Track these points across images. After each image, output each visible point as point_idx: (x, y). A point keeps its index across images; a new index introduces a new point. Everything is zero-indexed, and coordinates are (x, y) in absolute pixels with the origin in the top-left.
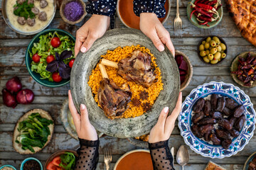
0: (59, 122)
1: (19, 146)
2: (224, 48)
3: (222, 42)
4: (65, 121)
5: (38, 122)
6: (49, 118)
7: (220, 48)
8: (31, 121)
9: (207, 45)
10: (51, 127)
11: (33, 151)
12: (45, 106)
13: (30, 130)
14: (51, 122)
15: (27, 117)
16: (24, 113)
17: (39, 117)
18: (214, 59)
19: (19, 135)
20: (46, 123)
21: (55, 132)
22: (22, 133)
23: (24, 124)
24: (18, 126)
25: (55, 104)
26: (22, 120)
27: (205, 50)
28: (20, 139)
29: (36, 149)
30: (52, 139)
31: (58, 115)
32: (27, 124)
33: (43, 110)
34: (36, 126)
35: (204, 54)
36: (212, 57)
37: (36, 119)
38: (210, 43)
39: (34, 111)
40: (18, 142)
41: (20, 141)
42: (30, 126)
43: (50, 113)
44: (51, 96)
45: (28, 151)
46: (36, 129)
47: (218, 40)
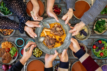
0: (91, 29)
2: (34, 54)
4: (89, 29)
5: (99, 30)
6: (95, 31)
9: (40, 54)
10: (95, 28)
12: (96, 35)
13: (102, 27)
15: (104, 32)
17: (99, 32)
18: (37, 49)
20: (97, 30)
21: (93, 25)
22: (105, 26)
24: (106, 28)
25: (93, 35)
26: (105, 31)
29: (100, 20)
30: (94, 23)
32: (103, 29)
34: (100, 28)
36: (38, 50)
37: (100, 31)
38: (39, 55)
39: (100, 34)
41: (106, 23)
43: (95, 33)
45: (103, 19)
47: (36, 56)
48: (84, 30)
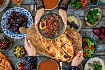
0: (83, 21)
1: (99, 11)
3: (16, 55)
4: (80, 21)
5: (91, 21)
6: (87, 23)
7: (16, 52)
8: (94, 21)
9: (22, 54)
10: (86, 19)
11: (93, 9)
12: (88, 27)
13: (95, 18)
14: (86, 21)
15: (96, 23)
16: (97, 24)
17: (91, 23)
18: (19, 48)
19: (99, 15)
20: (88, 21)
21: (84, 17)
22: (98, 16)
23: (97, 20)
24: (100, 19)
25: (85, 29)
26: (98, 22)
27: (22, 52)
28: (99, 14)
30: (85, 14)
31: (83, 24)
32: (96, 20)
33: (89, 26)
34: (92, 19)
35: (23, 50)
37: (92, 22)
39: (93, 25)
40: (100, 13)
41: (99, 13)
42: (95, 19)
43: (87, 25)
44: (86, 32)
45: (95, 9)
46: (92, 18)
47: (17, 56)
48: (74, 22)
